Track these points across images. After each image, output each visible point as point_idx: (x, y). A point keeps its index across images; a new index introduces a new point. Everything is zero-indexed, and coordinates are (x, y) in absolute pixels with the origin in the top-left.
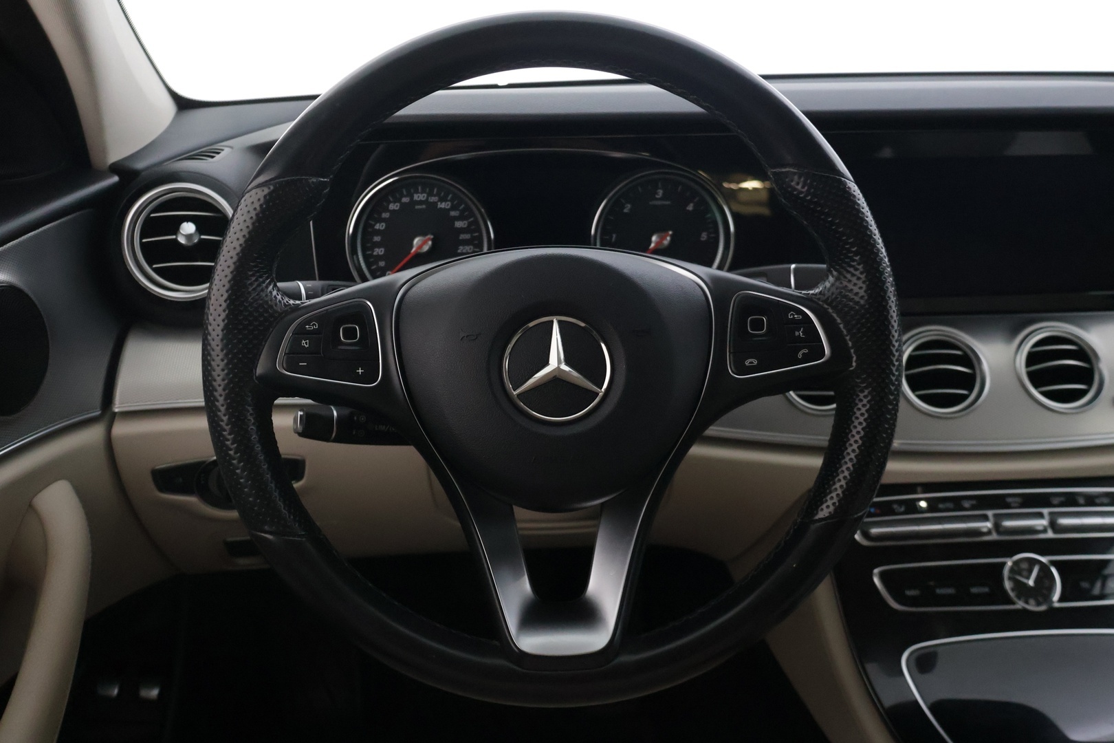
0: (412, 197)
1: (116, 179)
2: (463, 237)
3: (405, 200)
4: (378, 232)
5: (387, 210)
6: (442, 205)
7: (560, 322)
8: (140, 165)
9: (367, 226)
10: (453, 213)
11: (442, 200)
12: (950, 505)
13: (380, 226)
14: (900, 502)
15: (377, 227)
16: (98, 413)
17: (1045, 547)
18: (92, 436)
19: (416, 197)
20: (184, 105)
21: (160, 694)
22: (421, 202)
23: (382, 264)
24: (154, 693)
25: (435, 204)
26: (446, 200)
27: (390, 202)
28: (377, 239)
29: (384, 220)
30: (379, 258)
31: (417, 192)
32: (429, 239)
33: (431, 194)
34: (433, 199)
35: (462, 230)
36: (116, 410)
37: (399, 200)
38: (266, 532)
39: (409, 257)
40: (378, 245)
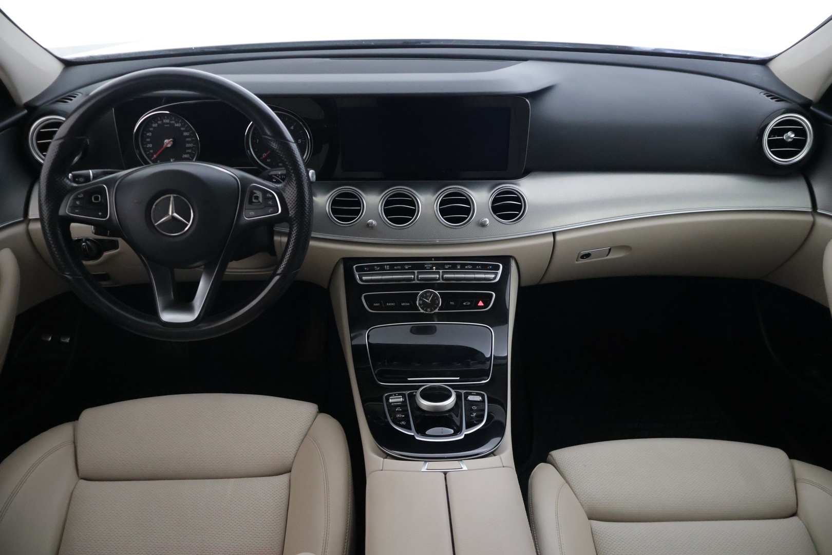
0: (162, 121)
1: (26, 111)
2: (187, 139)
3: (159, 122)
4: (148, 137)
5: (152, 127)
6: (177, 125)
7: (174, 197)
8: (38, 104)
9: (143, 134)
10: (182, 129)
11: (177, 122)
12: (400, 267)
13: (149, 134)
14: (377, 266)
15: (148, 134)
16: (22, 219)
17: (439, 287)
18: (20, 229)
19: (164, 121)
20: (68, 64)
21: (70, 341)
22: (167, 124)
23: (151, 151)
24: (68, 340)
25: (174, 124)
26: (178, 123)
27: (152, 123)
28: (148, 140)
29: (150, 131)
30: (150, 149)
31: (165, 119)
32: (171, 141)
33: (171, 120)
34: (172, 122)
35: (187, 137)
36: (30, 218)
37: (157, 123)
38: (66, 274)
39: (162, 149)
40: (149, 143)
